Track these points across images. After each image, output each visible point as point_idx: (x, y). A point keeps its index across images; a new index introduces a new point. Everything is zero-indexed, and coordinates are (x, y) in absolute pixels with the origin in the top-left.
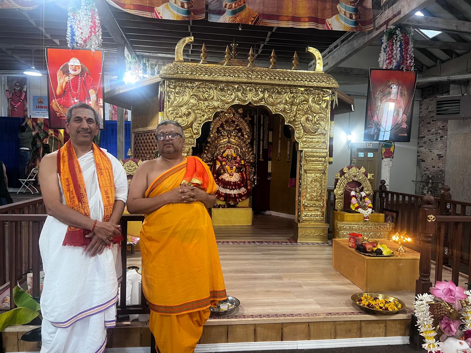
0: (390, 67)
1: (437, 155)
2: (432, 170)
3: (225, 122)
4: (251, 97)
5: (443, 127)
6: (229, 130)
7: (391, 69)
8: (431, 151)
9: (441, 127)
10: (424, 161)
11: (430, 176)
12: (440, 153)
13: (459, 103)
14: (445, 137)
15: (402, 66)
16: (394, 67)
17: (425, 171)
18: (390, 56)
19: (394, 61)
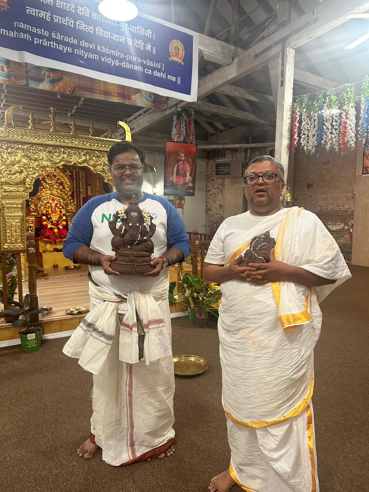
0: (179, 140)
1: (219, 205)
2: (216, 216)
3: (46, 176)
4: (75, 159)
5: (222, 183)
6: (51, 184)
7: (180, 142)
8: (215, 202)
9: (221, 184)
10: (211, 210)
11: (215, 221)
12: (221, 203)
13: (230, 166)
14: (224, 191)
15: (187, 140)
16: (182, 140)
17: (211, 217)
18: (179, 132)
19: (182, 136)
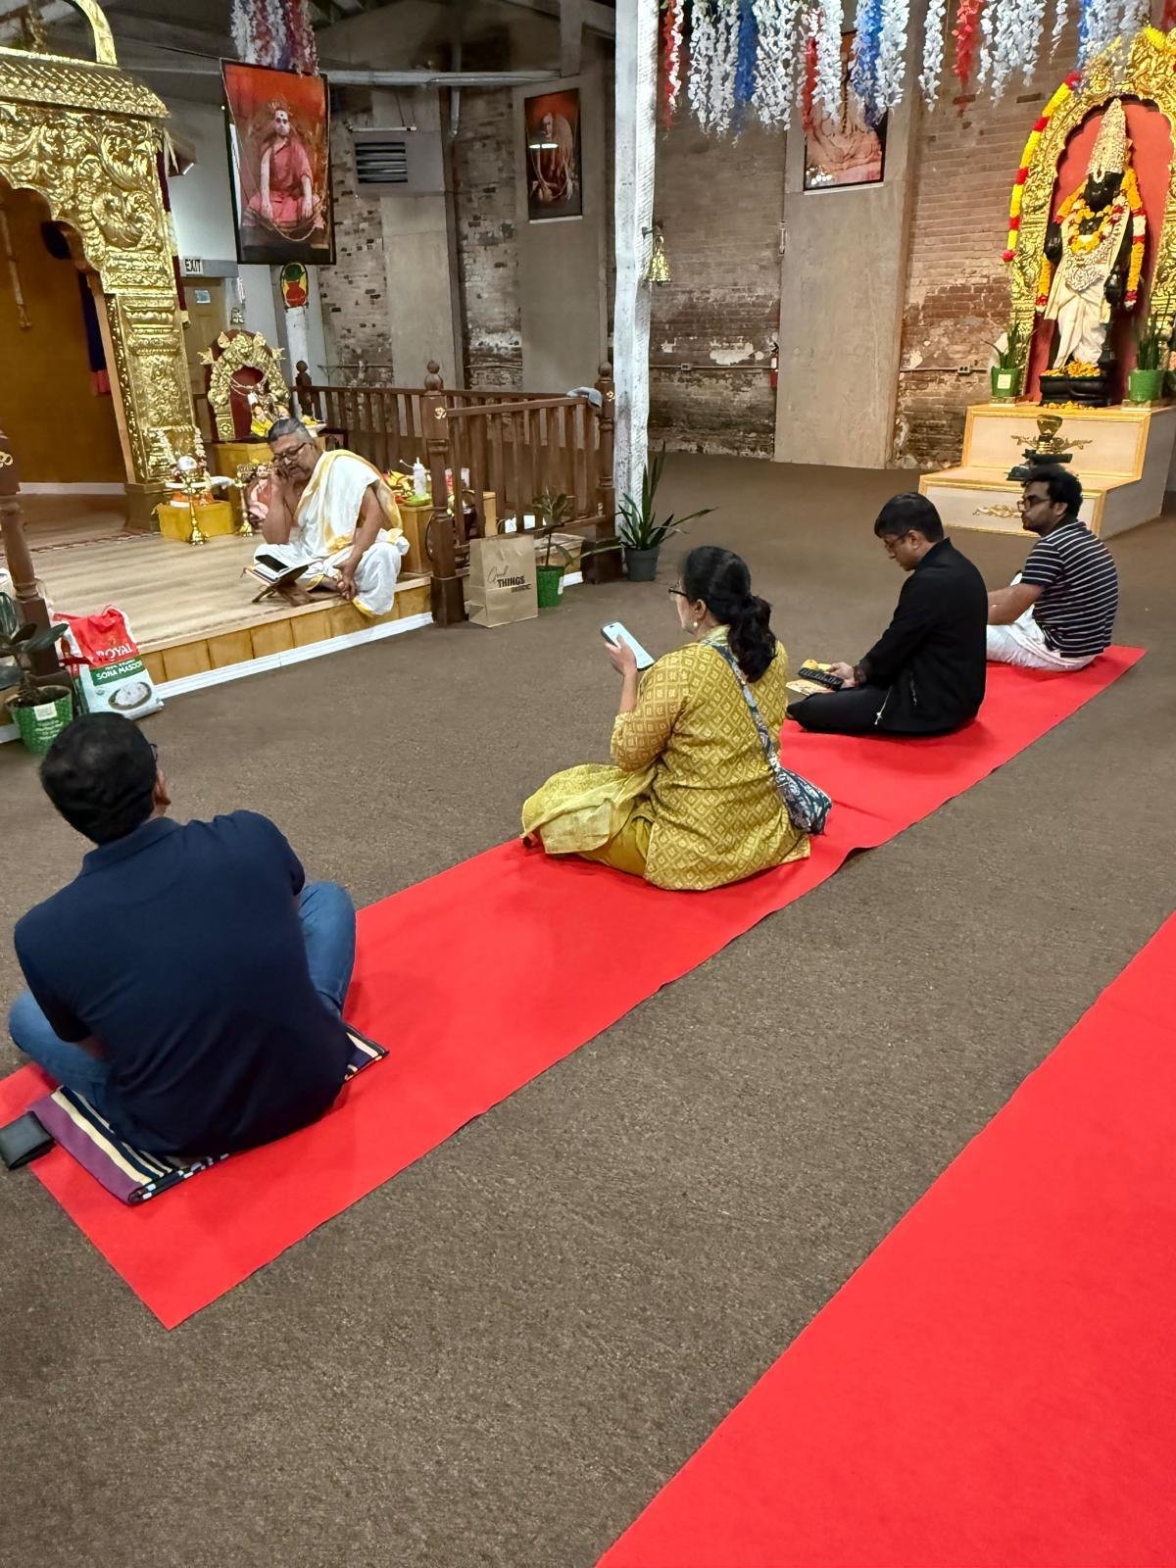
0: (266, 61)
1: (368, 292)
2: (361, 334)
5: (370, 212)
7: (269, 68)
8: (351, 282)
9: (366, 214)
10: (338, 310)
11: (359, 351)
12: (373, 286)
13: (403, 151)
14: (379, 241)
15: (293, 61)
16: (276, 62)
17: (343, 337)
18: (263, 29)
19: (274, 44)
